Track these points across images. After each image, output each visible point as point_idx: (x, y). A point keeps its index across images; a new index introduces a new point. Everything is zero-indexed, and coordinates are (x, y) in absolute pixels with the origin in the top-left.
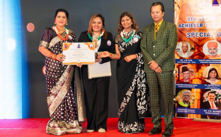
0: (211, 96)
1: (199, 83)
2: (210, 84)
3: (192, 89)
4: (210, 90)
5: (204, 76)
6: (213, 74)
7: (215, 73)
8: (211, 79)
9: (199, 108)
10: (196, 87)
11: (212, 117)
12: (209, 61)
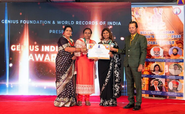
0: (155, 82)
1: (147, 74)
2: (155, 74)
3: (143, 78)
4: (155, 78)
5: (151, 70)
6: (157, 68)
7: (158, 68)
8: (156, 71)
9: (148, 90)
10: (146, 77)
11: (156, 96)
12: (154, 60)
